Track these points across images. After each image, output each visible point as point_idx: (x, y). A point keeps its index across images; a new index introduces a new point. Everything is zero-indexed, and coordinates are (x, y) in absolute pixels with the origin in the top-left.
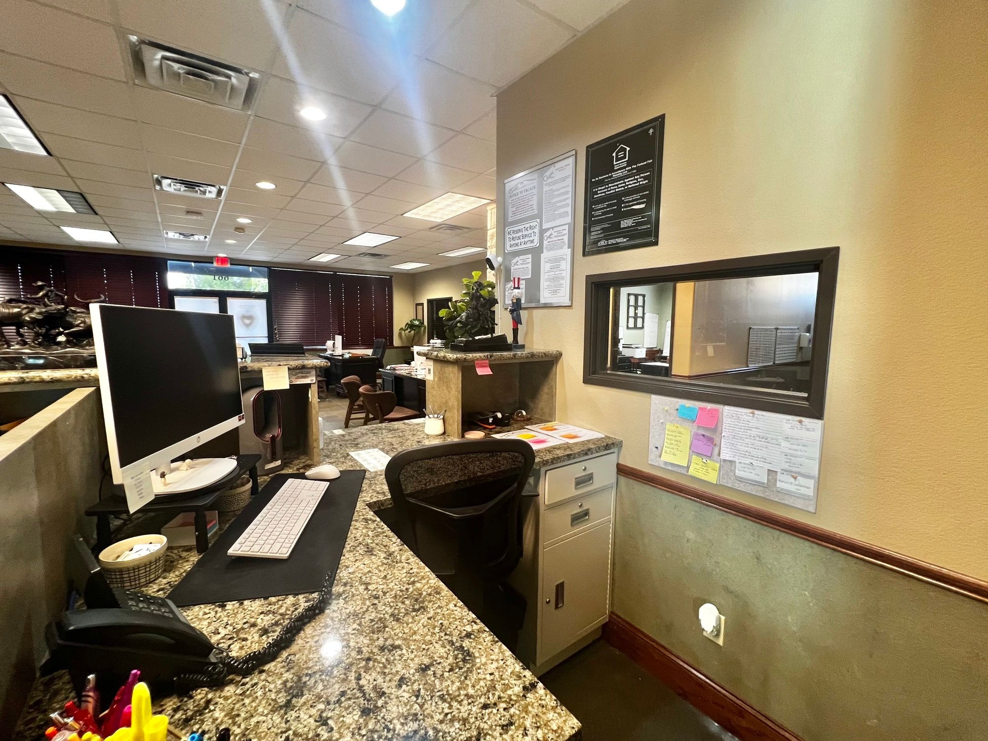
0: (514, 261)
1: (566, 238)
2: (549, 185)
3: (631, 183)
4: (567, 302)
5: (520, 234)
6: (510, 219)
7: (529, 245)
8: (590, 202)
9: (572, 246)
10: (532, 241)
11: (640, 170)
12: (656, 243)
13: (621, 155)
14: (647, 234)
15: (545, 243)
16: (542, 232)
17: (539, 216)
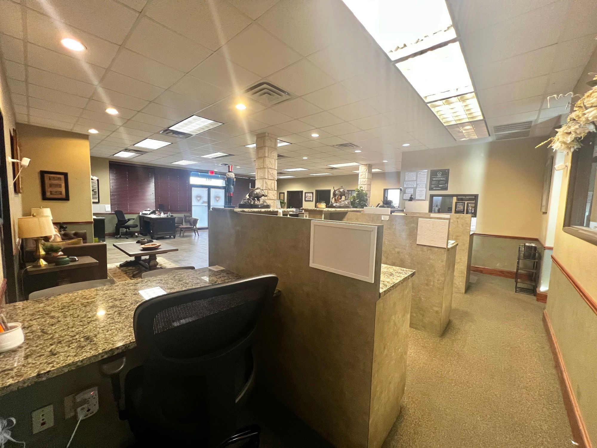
0: (407, 189)
1: (424, 187)
2: (420, 175)
3: (442, 179)
4: (424, 199)
5: (410, 184)
6: (406, 180)
7: (412, 186)
8: (431, 180)
9: (426, 188)
10: (414, 186)
11: (444, 177)
12: (447, 190)
13: (439, 173)
14: (445, 188)
15: (418, 187)
16: (417, 184)
17: (416, 180)
